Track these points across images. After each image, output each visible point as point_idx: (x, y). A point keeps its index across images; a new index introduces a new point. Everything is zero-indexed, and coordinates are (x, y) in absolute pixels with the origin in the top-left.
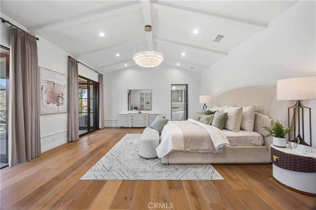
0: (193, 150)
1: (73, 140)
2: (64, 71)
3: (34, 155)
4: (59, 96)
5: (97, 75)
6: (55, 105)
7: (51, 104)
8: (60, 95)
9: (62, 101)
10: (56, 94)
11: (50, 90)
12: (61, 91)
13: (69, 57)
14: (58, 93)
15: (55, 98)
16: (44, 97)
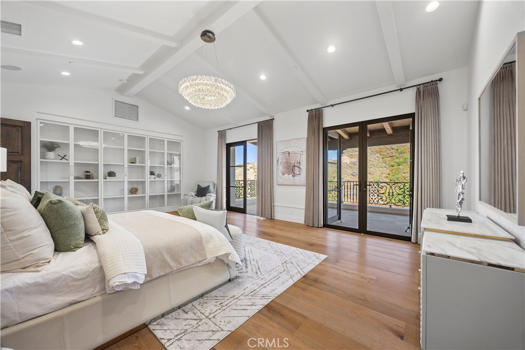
4: (294, 166)
6: (291, 176)
7: (286, 175)
8: (296, 165)
9: (299, 171)
10: (291, 164)
11: (284, 161)
12: (298, 159)
13: (308, 111)
14: (293, 162)
15: (291, 169)
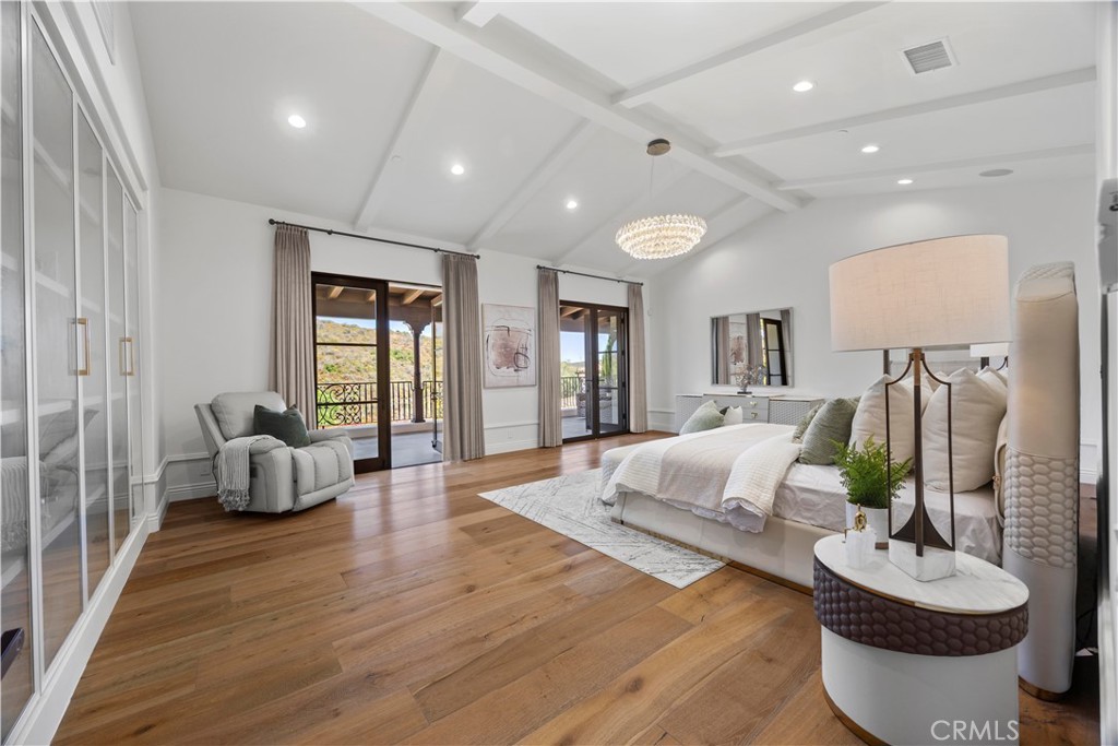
0: (674, 501)
1: (547, 445)
2: (530, 299)
3: (473, 453)
4: (518, 353)
5: (623, 288)
7: (504, 368)
8: (520, 351)
9: (526, 362)
10: (512, 349)
12: (523, 342)
13: (538, 267)
14: (515, 346)
15: (511, 358)
16: (490, 356)
